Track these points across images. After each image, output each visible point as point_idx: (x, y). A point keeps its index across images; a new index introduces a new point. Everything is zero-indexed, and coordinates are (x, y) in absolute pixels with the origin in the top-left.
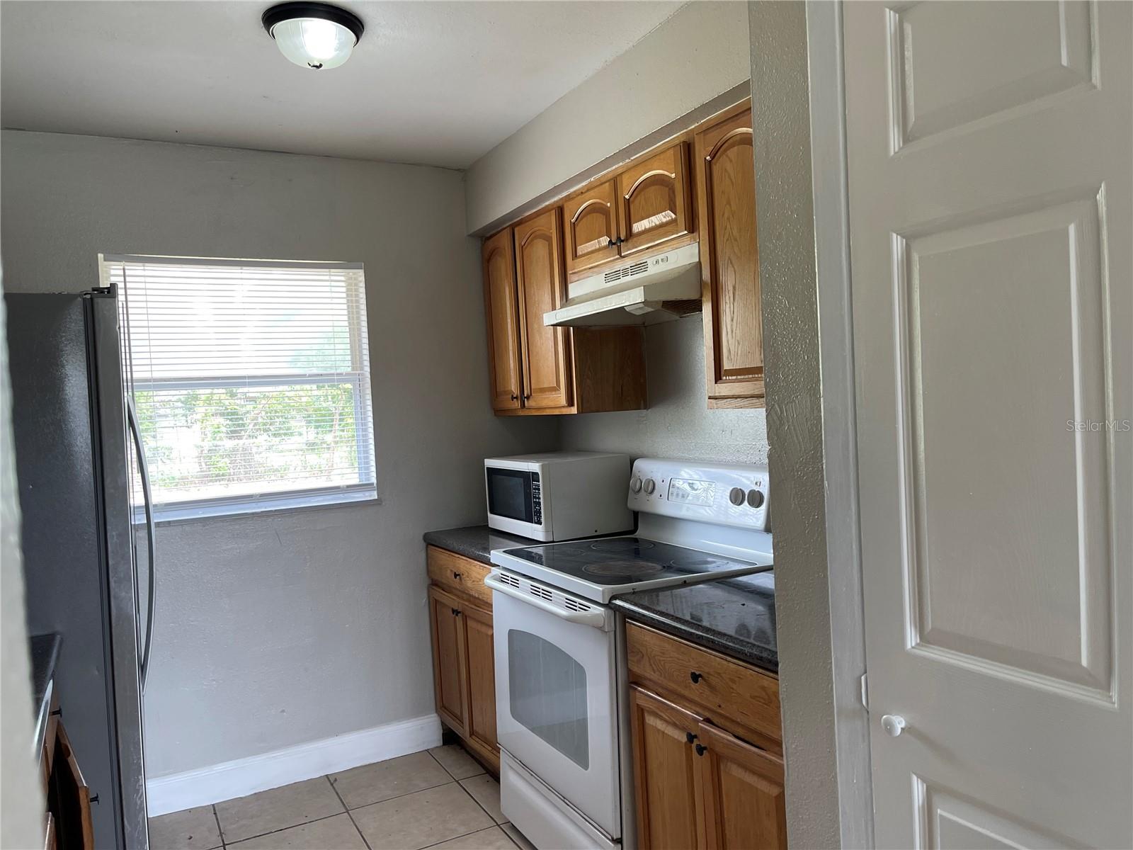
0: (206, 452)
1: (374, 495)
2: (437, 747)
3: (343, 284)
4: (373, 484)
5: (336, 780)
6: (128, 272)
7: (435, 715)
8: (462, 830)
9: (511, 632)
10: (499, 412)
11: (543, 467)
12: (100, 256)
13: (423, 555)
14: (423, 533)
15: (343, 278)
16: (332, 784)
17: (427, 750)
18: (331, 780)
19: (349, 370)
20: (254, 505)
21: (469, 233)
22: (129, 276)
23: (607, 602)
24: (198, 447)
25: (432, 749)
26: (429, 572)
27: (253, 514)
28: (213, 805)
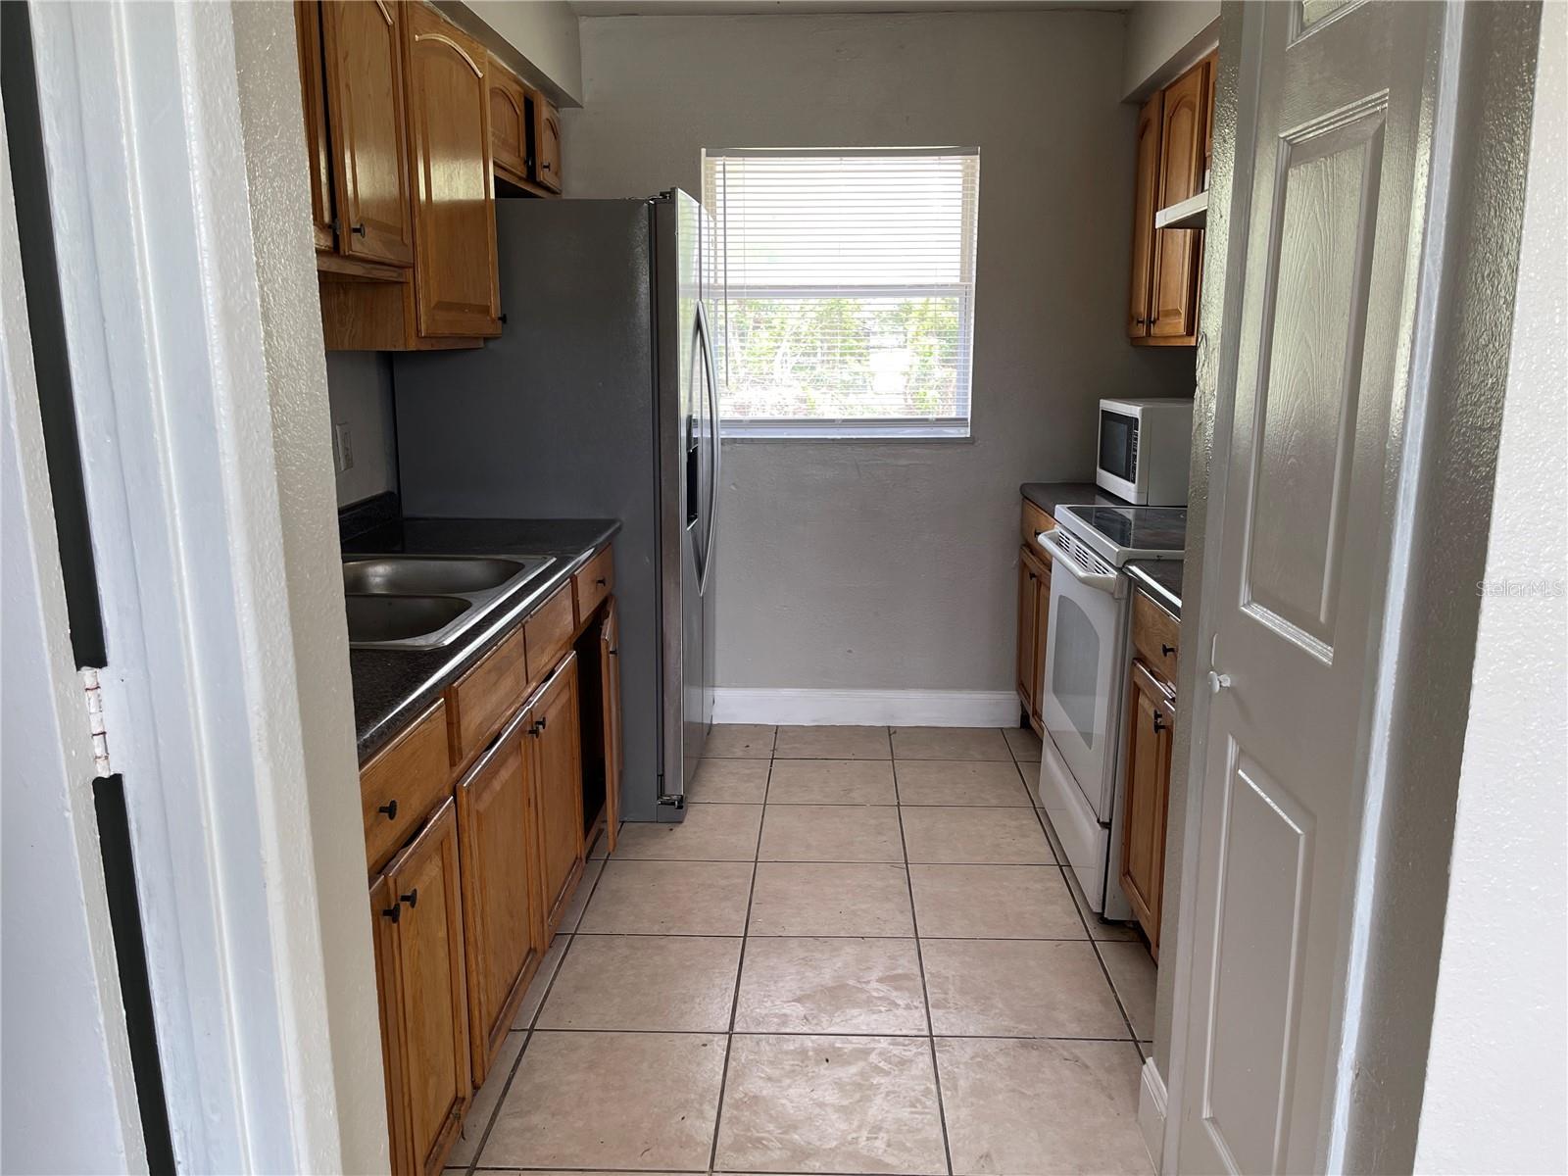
0: (914, 380)
1: (965, 432)
2: (1013, 728)
3: (960, 174)
4: (966, 419)
5: (895, 732)
6: (728, 168)
7: (1015, 692)
8: (994, 802)
9: (1061, 597)
10: (1135, 342)
11: (1143, 412)
12: (703, 150)
13: (1018, 509)
14: (1021, 483)
15: (960, 167)
16: (890, 735)
17: (1001, 729)
18: (890, 731)
19: (957, 280)
20: (835, 430)
21: (1125, 97)
22: (729, 172)
23: (1121, 566)
24: (904, 374)
25: (1006, 729)
26: (1022, 530)
27: (833, 440)
28: (777, 726)
